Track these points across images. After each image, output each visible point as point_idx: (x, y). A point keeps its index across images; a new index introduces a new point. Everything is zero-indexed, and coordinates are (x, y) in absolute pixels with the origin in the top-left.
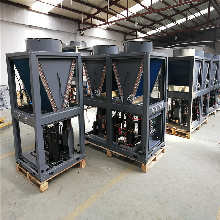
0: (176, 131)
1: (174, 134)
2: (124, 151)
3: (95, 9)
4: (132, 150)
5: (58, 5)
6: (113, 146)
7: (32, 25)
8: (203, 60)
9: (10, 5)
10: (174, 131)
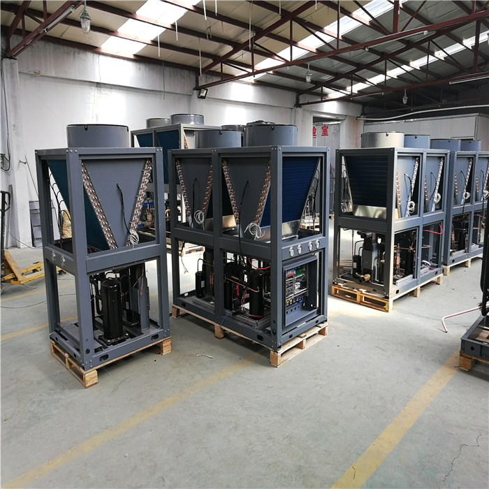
0: (367, 296)
1: (361, 303)
2: (242, 327)
3: (228, 46)
4: (257, 325)
5: (153, 41)
6: (225, 317)
7: (101, 82)
8: (422, 154)
9: (61, 47)
10: (361, 297)
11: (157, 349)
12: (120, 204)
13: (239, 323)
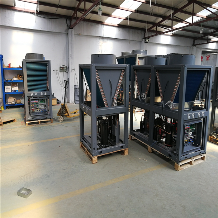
2: (161, 149)
4: (169, 150)
5: (126, 18)
6: (153, 144)
7: (104, 36)
9: (89, 23)
11: (122, 153)
12: (110, 88)
13: (160, 147)
